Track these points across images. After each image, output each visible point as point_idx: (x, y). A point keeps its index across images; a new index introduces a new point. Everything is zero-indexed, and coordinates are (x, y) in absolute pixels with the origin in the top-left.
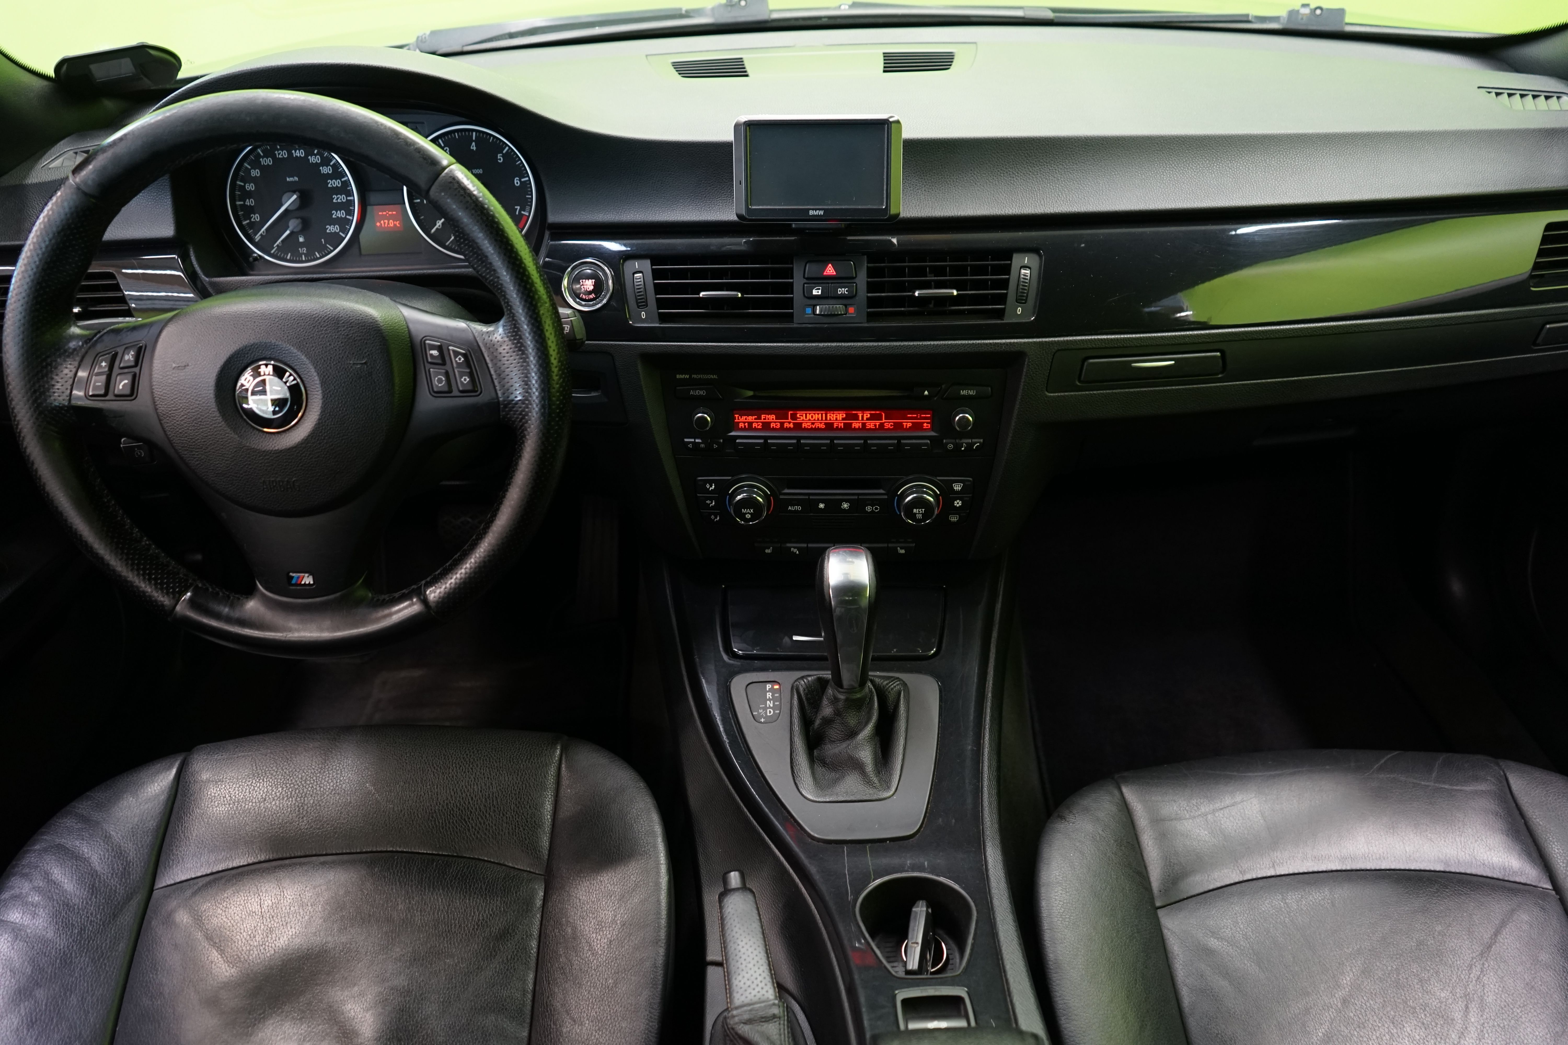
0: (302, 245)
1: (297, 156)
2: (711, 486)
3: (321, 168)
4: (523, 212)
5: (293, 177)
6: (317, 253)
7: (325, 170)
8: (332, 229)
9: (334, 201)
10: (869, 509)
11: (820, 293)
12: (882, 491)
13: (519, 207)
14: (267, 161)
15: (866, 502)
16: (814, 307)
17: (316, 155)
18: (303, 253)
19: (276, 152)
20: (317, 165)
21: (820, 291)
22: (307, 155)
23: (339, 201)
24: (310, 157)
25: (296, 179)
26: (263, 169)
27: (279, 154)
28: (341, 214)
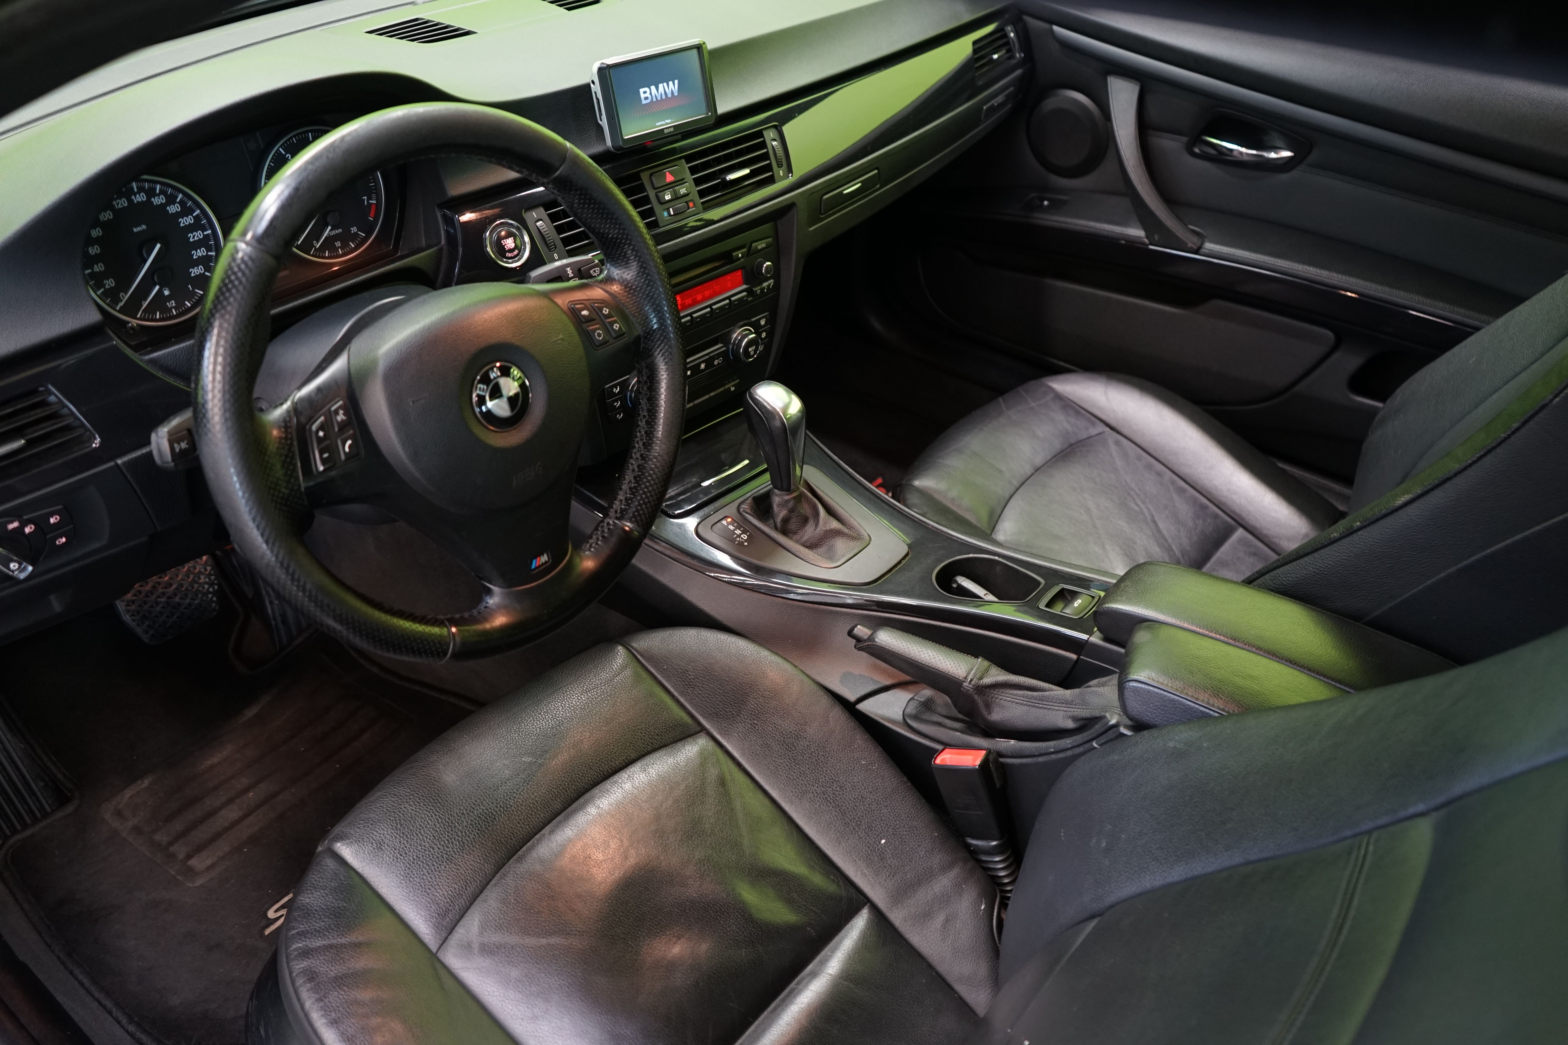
0: (169, 298)
1: (138, 202)
2: (617, 389)
3: (168, 208)
4: (370, 201)
5: (139, 226)
6: (187, 302)
7: (173, 209)
8: (196, 271)
9: (191, 240)
10: (716, 362)
11: (670, 198)
12: (720, 345)
13: (366, 197)
14: (106, 216)
15: (713, 359)
16: (668, 210)
17: (159, 195)
18: (172, 307)
19: (114, 203)
20: (163, 206)
21: (670, 195)
22: (149, 198)
23: (196, 239)
24: (153, 199)
25: (144, 227)
26: (104, 225)
27: (118, 204)
28: (201, 252)
